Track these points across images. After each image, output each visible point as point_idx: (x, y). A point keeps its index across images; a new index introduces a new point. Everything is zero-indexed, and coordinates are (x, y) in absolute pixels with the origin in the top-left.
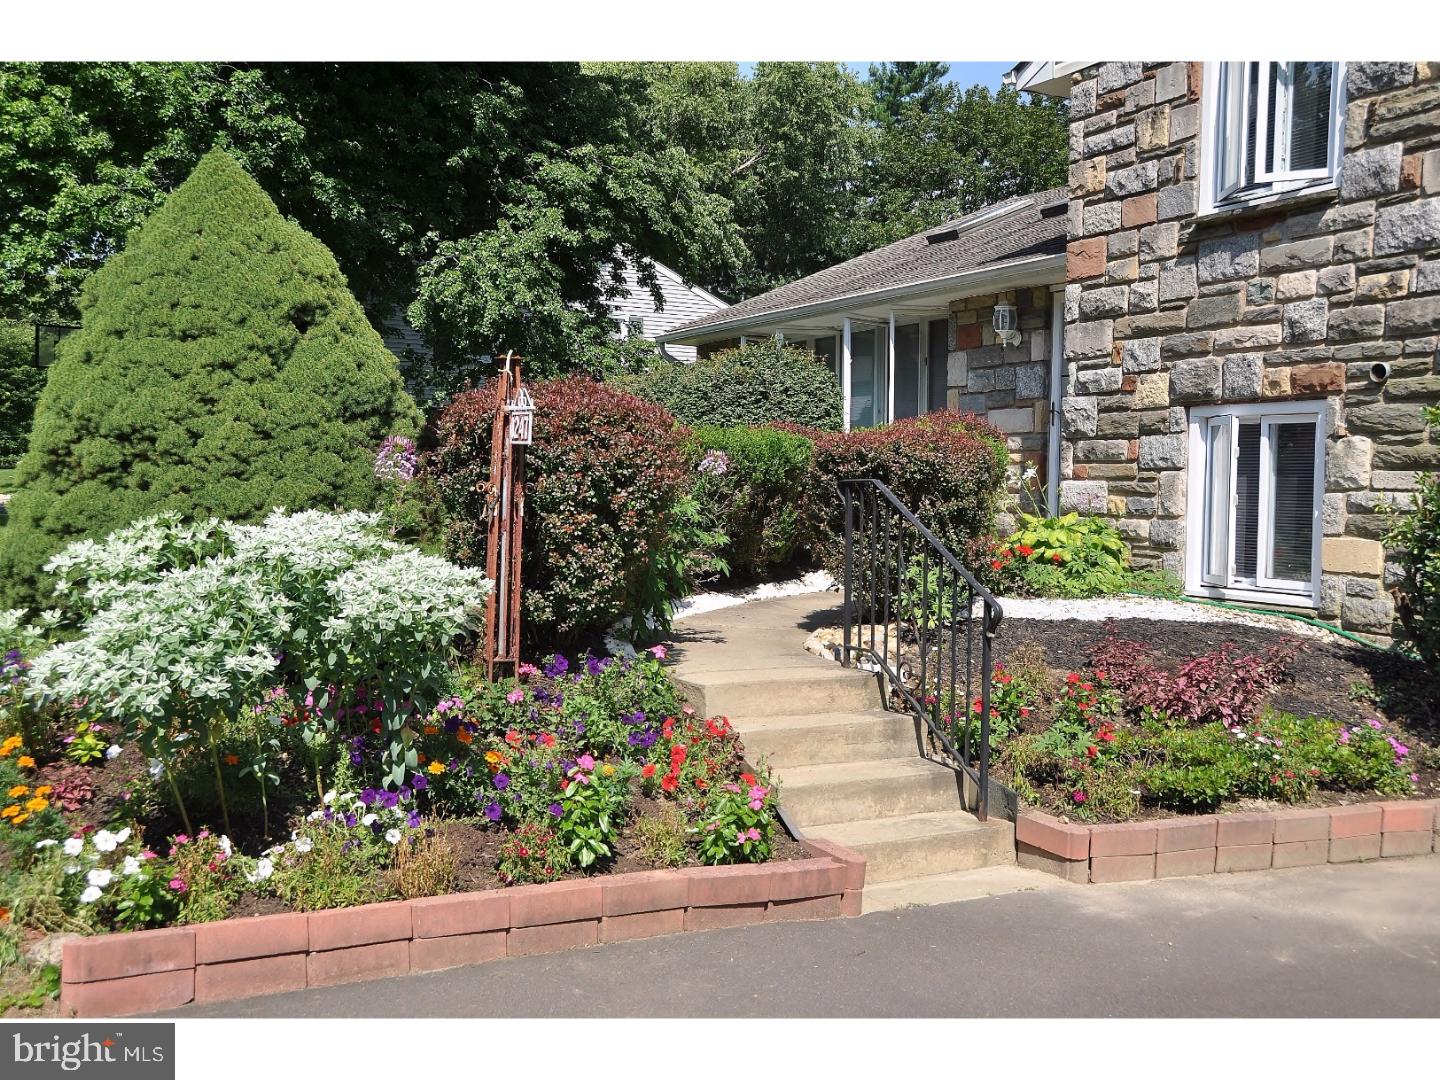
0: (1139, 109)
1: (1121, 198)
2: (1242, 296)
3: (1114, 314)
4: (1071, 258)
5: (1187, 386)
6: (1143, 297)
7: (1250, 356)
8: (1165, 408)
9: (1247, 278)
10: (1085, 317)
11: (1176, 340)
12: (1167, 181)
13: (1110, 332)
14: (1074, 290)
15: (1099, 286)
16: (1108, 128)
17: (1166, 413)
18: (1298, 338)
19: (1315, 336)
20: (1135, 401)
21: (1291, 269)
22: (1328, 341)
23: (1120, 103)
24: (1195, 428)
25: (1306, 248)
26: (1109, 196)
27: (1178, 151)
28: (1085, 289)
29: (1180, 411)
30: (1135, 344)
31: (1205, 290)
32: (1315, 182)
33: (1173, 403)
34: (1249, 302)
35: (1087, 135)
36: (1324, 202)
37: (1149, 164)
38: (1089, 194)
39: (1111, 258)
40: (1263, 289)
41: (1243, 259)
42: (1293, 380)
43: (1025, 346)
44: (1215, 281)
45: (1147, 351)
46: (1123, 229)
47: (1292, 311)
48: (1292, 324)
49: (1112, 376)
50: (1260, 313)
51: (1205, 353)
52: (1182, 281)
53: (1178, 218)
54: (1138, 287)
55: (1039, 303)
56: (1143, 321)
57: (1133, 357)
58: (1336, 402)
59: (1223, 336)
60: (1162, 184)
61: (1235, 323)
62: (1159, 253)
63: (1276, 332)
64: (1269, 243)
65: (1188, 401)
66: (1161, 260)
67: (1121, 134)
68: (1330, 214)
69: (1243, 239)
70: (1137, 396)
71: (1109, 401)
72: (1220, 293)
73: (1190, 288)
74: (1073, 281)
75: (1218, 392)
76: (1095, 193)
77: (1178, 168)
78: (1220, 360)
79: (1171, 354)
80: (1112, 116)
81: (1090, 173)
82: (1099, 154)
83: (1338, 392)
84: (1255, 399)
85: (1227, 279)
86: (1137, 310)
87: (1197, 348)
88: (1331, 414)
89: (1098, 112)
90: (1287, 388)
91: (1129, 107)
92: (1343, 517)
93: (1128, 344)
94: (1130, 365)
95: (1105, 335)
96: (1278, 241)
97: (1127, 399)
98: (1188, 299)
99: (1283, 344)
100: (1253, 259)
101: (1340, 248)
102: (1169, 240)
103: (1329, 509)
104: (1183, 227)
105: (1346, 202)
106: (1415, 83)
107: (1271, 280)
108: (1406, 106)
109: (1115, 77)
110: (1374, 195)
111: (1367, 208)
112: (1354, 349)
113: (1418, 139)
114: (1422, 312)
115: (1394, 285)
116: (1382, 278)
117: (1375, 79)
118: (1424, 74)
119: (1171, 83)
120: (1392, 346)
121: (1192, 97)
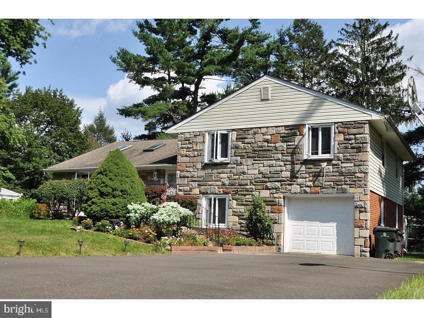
0: (193, 142)
1: (189, 157)
2: (213, 177)
3: (188, 177)
4: (178, 166)
5: (203, 191)
6: (194, 175)
7: (215, 187)
8: (198, 195)
9: (214, 174)
10: (181, 177)
11: (200, 183)
12: (199, 156)
13: (187, 180)
14: (178, 172)
15: (184, 172)
16: (187, 144)
17: (199, 195)
18: (224, 184)
19: (227, 184)
20: (192, 193)
21: (222, 173)
22: (229, 185)
23: (189, 140)
24: (204, 198)
25: (225, 170)
26: (186, 156)
27: (201, 151)
28: (181, 172)
29: (201, 195)
30: (192, 183)
31: (206, 175)
32: (225, 160)
33: (200, 194)
34: (215, 178)
35: (181, 144)
36: (228, 164)
37: (195, 152)
38: (182, 155)
39: (186, 167)
40: (217, 176)
41: (214, 171)
42: (223, 191)
43: (159, 181)
44: (208, 174)
45: (195, 184)
46: (189, 162)
47: (222, 180)
48: (223, 182)
49: (187, 188)
50: (217, 180)
51: (206, 186)
52: (202, 173)
53: (201, 162)
54: (193, 173)
56: (194, 179)
57: (192, 185)
58: (230, 195)
59: (210, 183)
60: (197, 156)
61: (212, 181)
62: (197, 168)
63: (220, 183)
64: (218, 169)
65: (203, 194)
66: (197, 169)
67: (189, 146)
68: (229, 166)
69: (214, 167)
70: (192, 192)
71: (186, 193)
72: (209, 176)
73: (204, 175)
74: (178, 170)
75: (209, 192)
77: (201, 154)
78: (209, 187)
79: (199, 185)
80: (187, 142)
81: (182, 151)
82: (184, 148)
83: (231, 193)
84: (216, 194)
85: (210, 174)
86: (192, 177)
87: (205, 184)
88: (228, 197)
89: (184, 141)
90: (222, 192)
91: (191, 141)
92: (232, 213)
93: (191, 183)
94: (191, 187)
95: (186, 181)
96: (220, 169)
97: (190, 193)
98: (203, 176)
99: (221, 185)
101: (231, 171)
102: (199, 166)
103: (229, 212)
104: (202, 164)
105: (231, 164)
106: (241, 149)
107: (219, 175)
108: (240, 152)
109: (188, 136)
110: (236, 164)
111: (235, 166)
112: (233, 187)
113: (242, 157)
114: (244, 182)
115: (239, 178)
116: (238, 177)
117: (236, 147)
118: (243, 148)
119: (199, 139)
120: (239, 187)
121: (204, 142)
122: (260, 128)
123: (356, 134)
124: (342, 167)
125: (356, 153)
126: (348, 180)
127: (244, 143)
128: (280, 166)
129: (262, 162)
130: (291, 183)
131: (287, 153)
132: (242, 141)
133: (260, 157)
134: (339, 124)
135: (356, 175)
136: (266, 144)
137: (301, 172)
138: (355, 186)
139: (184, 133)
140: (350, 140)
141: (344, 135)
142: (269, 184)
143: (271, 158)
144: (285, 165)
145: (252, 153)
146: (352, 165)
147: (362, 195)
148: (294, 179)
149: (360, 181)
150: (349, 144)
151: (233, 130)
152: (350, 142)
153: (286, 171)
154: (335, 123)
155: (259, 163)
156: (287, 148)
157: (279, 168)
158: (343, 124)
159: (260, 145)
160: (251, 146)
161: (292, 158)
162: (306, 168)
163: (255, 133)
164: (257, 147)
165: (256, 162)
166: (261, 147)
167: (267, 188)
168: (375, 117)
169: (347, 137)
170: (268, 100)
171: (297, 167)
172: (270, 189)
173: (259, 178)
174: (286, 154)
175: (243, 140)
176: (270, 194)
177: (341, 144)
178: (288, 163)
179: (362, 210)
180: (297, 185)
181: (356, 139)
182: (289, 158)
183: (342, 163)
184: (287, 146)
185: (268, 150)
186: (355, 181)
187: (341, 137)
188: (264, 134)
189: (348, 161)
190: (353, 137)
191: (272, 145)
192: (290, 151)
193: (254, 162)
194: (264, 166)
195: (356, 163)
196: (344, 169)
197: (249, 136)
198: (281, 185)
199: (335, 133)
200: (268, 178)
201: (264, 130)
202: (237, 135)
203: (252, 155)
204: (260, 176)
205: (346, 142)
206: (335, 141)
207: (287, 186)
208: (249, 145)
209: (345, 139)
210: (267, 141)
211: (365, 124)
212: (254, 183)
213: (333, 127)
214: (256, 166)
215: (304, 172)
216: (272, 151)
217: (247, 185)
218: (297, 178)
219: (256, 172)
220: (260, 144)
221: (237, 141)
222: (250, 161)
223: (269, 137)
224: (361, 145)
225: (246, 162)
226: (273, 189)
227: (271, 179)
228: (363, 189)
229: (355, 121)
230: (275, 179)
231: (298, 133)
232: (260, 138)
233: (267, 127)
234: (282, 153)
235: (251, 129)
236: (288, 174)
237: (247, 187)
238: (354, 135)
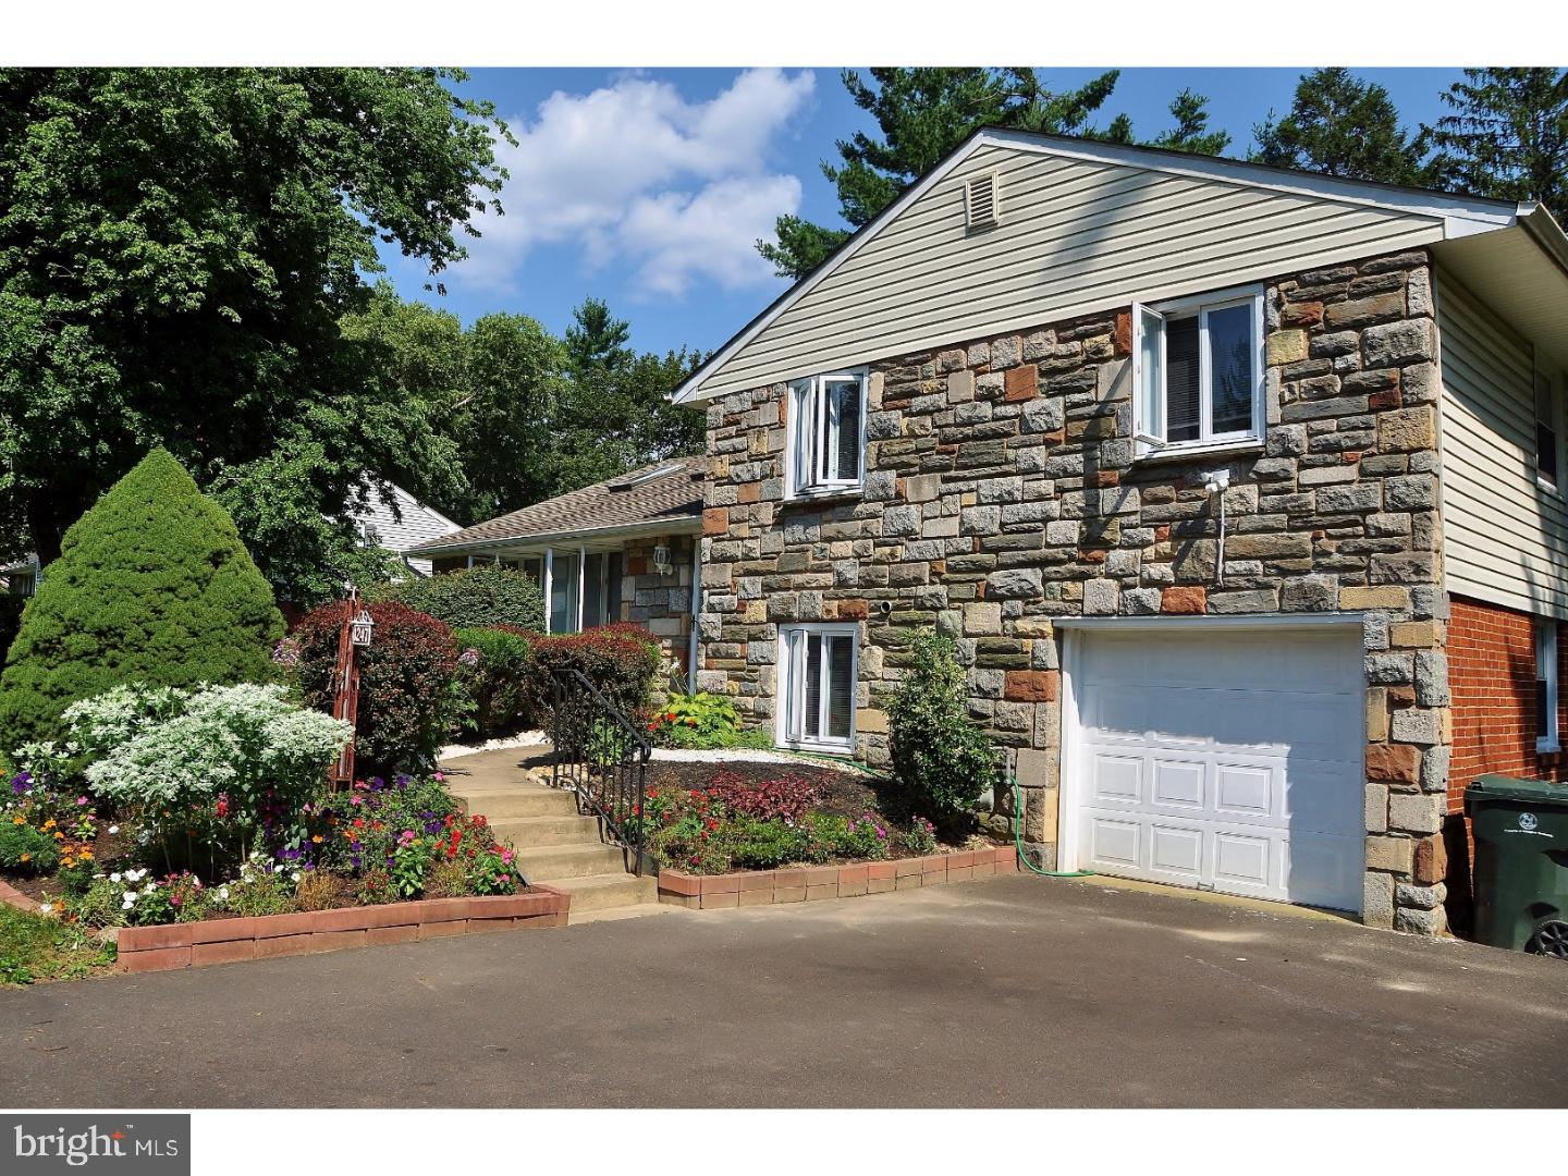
0: (750, 428)
1: (738, 484)
2: (810, 554)
3: (733, 559)
4: (706, 519)
5: (777, 610)
6: (751, 550)
7: (815, 592)
8: (762, 623)
9: (813, 543)
10: (714, 560)
11: (770, 579)
12: (766, 476)
13: (729, 571)
14: (707, 542)
15: (724, 540)
16: (730, 437)
17: (764, 627)
18: (842, 583)
19: (851, 582)
20: (745, 618)
21: (838, 540)
22: (859, 586)
23: (737, 422)
24: (782, 637)
25: (849, 527)
26: (730, 481)
27: (773, 458)
28: (714, 541)
29: (773, 626)
30: (745, 580)
31: (789, 548)
32: (850, 487)
33: (769, 621)
34: (815, 558)
35: (717, 440)
36: (855, 500)
37: (756, 464)
38: (718, 478)
39: (731, 522)
40: (822, 550)
41: (810, 530)
42: (839, 609)
43: (676, 575)
44: (794, 543)
45: (753, 585)
46: (739, 504)
47: (839, 566)
48: (839, 574)
49: (730, 600)
50: (821, 565)
51: (788, 589)
52: (775, 541)
53: (772, 501)
54: (749, 543)
55: (685, 546)
56: (751, 565)
57: (744, 588)
58: (863, 624)
59: (799, 579)
60: (763, 477)
61: (806, 571)
62: (761, 522)
63: (829, 578)
64: (826, 522)
65: (780, 619)
66: (762, 526)
67: (738, 442)
68: (859, 508)
69: (811, 517)
70: (747, 614)
71: (728, 617)
72: (797, 551)
73: (780, 546)
74: (707, 536)
75: (796, 615)
76: (722, 478)
77: (772, 469)
78: (797, 594)
79: (768, 588)
80: (733, 430)
81: (719, 465)
82: (725, 453)
83: (864, 618)
84: (817, 620)
85: (801, 542)
86: (747, 558)
87: (783, 585)
88: (860, 631)
89: (724, 426)
90: (836, 614)
91: (744, 425)
92: (867, 697)
93: (741, 580)
94: (742, 594)
95: (726, 573)
96: (829, 522)
97: (739, 616)
98: (778, 553)
99: (834, 586)
100: (815, 532)
101: (864, 529)
102: (767, 514)
103: (860, 692)
104: (776, 507)
105: (867, 502)
106: (901, 437)
107: (827, 545)
108: (897, 449)
109: (734, 405)
110: (882, 499)
111: (879, 506)
112: (873, 592)
113: (903, 469)
114: (908, 572)
115: (893, 555)
116: (887, 550)
117: (881, 431)
118: (905, 432)
119: (767, 415)
120: (893, 591)
121: (781, 425)
122: (964, 345)
123: (1369, 322)
124: (1303, 488)
125: (1371, 411)
126: (1332, 546)
127: (911, 415)
128: (1041, 498)
129: (973, 485)
130: (1083, 568)
131: (1069, 440)
132: (902, 408)
133: (965, 467)
134: (1283, 286)
135: (1370, 520)
136: (986, 409)
137: (1125, 520)
138: (1368, 575)
139: (725, 396)
140: (1341, 351)
141: (1311, 335)
142: (997, 578)
143: (1006, 468)
144: (1061, 490)
145: (938, 453)
146: (1351, 472)
147: (1401, 617)
148: (1096, 553)
149: (1393, 549)
150: (1335, 372)
151: (874, 366)
152: (1339, 364)
153: (1062, 518)
154: (1267, 283)
155: (961, 492)
156: (1069, 419)
157: (1036, 508)
158: (1304, 285)
159: (965, 414)
160: (933, 422)
161: (1089, 460)
162: (1144, 502)
163: (948, 371)
164: (957, 425)
165: (952, 485)
166: (969, 423)
167: (992, 596)
168: (1460, 224)
169: (1324, 340)
170: (993, 226)
171: (1108, 499)
172: (1001, 599)
173: (963, 553)
174: (1062, 447)
175: (905, 402)
176: (1003, 619)
177: (1298, 377)
178: (1069, 482)
179: (1405, 694)
180: (1108, 576)
181: (1366, 345)
182: (1075, 461)
183: (1302, 466)
184: (1066, 408)
185: (997, 435)
186: (1367, 552)
187: (1297, 345)
188: (978, 369)
189: (1330, 458)
190: (1351, 336)
191: (1010, 410)
192: (1078, 429)
193: (944, 487)
194: (980, 504)
195: (1376, 464)
196: (1311, 496)
197: (928, 382)
198: (1045, 580)
199: (1268, 329)
200: (996, 550)
201: (979, 353)
202: (886, 384)
203: (936, 459)
204: (966, 543)
205: (1319, 364)
206: (1267, 367)
207: (1068, 585)
208: (928, 421)
209: (1315, 353)
210: (989, 396)
211: (1409, 266)
212: (946, 576)
213: (1259, 300)
214: (952, 503)
215: (1135, 519)
216: (1007, 435)
217: (918, 581)
218: (1108, 546)
219: (952, 527)
220: (964, 412)
221: (885, 410)
222: (930, 486)
223: (997, 379)
224: (1394, 373)
225: (918, 488)
226: (1014, 596)
227: (1006, 556)
228: (1406, 590)
229: (1357, 263)
230: (1020, 556)
231: (1110, 350)
232: (964, 385)
233: (990, 339)
234: (1048, 443)
235: (935, 351)
236: (1071, 531)
237: (921, 591)
238: (1358, 325)
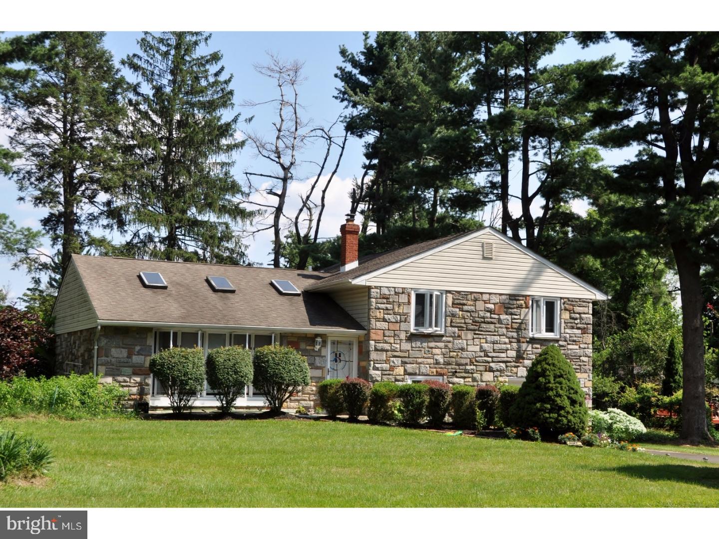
0: (394, 302)
1: (389, 322)
2: (423, 352)
3: (387, 351)
4: (372, 334)
5: (409, 371)
6: (396, 348)
7: (426, 365)
8: (401, 375)
9: (424, 348)
10: (376, 350)
11: (404, 360)
12: (402, 322)
14: (372, 343)
15: (381, 343)
16: (384, 303)
17: (403, 377)
18: (437, 363)
19: (441, 363)
21: (435, 348)
22: (443, 365)
23: (388, 298)
25: (439, 344)
26: (384, 320)
27: (406, 315)
28: (376, 343)
29: (407, 376)
30: (394, 359)
33: (404, 375)
34: (425, 353)
35: (376, 303)
36: (442, 336)
37: (397, 316)
38: (377, 318)
39: (385, 336)
40: (428, 351)
41: (424, 344)
42: (437, 372)
44: (416, 347)
45: (398, 361)
46: (389, 330)
47: (436, 357)
48: (436, 360)
49: (386, 366)
50: (428, 356)
51: (414, 364)
52: (406, 346)
53: (406, 331)
54: (395, 345)
56: (396, 354)
57: (393, 362)
58: (445, 377)
59: (419, 360)
61: (421, 358)
62: (400, 338)
63: (431, 361)
64: (429, 341)
65: (409, 374)
66: (400, 340)
67: (389, 306)
68: (444, 339)
69: (424, 339)
70: (395, 372)
71: (385, 372)
72: (417, 350)
73: (409, 348)
74: (372, 340)
75: (418, 373)
76: (380, 319)
77: (405, 319)
78: (418, 366)
79: (404, 363)
80: (385, 301)
81: (378, 314)
82: (381, 309)
84: (427, 375)
85: (419, 347)
86: (393, 351)
87: (412, 362)
88: (444, 379)
89: (380, 298)
90: (435, 373)
91: (391, 300)
93: (392, 359)
94: (392, 364)
95: (384, 356)
96: (431, 342)
97: (391, 373)
98: (409, 350)
99: (434, 364)
100: (425, 345)
101: (446, 346)
102: (403, 336)
104: (407, 333)
105: (447, 337)
106: (459, 317)
107: (430, 350)
108: (458, 321)
109: (386, 291)
110: (453, 337)
111: (451, 339)
112: (450, 367)
113: (460, 328)
114: (463, 361)
115: (457, 355)
116: (455, 354)
117: (452, 314)
118: (461, 316)
119: (403, 299)
120: (457, 367)
121: (409, 303)
122: (482, 293)
123: (582, 313)
124: (568, 349)
125: (582, 334)
126: (574, 363)
127: (462, 311)
128: (505, 343)
129: (485, 337)
130: (518, 364)
131: (512, 328)
132: (459, 308)
133: (482, 331)
134: (565, 300)
135: (581, 358)
136: (488, 314)
137: (528, 352)
138: (581, 370)
139: (380, 287)
140: (576, 319)
141: (570, 313)
142: (492, 365)
143: (495, 333)
144: (511, 342)
145: (472, 325)
146: (577, 347)
147: (586, 380)
148: (521, 361)
149: (585, 365)
150: (575, 323)
151: (449, 292)
152: (576, 322)
153: (511, 350)
154: (561, 298)
155: (480, 339)
156: (512, 322)
157: (504, 346)
158: (569, 301)
159: (482, 315)
160: (471, 315)
161: (518, 335)
162: (532, 348)
163: (476, 300)
164: (478, 317)
165: (477, 336)
166: (483, 318)
167: (491, 370)
168: (600, 296)
169: (573, 315)
170: (491, 259)
171: (524, 346)
172: (493, 371)
173: (481, 357)
174: (510, 330)
175: (461, 307)
176: (494, 377)
177: (568, 323)
178: (514, 340)
180: (524, 367)
181: (581, 318)
182: (515, 335)
183: (568, 344)
184: (512, 319)
185: (492, 323)
186: (580, 365)
187: (566, 315)
188: (485, 302)
189: (574, 343)
190: (578, 316)
191: (496, 316)
192: (515, 326)
193: (475, 336)
194: (486, 343)
195: (582, 346)
196: (569, 352)
197: (469, 302)
198: (507, 366)
199: (561, 310)
200: (492, 357)
201: (486, 297)
202: (453, 298)
203: (472, 327)
204: (482, 354)
205: (572, 321)
206: (561, 319)
207: (513, 368)
208: (469, 314)
209: (571, 318)
210: (490, 311)
211: (589, 303)
212: (475, 363)
213: (559, 302)
214: (477, 341)
215: (531, 352)
216: (495, 323)
217: (466, 364)
218: (524, 359)
219: (477, 348)
220: (482, 314)
221: (453, 307)
222: (470, 335)
223: (492, 306)
224: (585, 326)
225: (466, 335)
226: (497, 371)
227: (495, 359)
228: (587, 374)
229: (580, 299)
230: (499, 359)
231: (524, 305)
232: (480, 305)
233: (490, 294)
234: (507, 328)
235: (471, 293)
236: (513, 354)
237: (468, 367)
238: (580, 314)
